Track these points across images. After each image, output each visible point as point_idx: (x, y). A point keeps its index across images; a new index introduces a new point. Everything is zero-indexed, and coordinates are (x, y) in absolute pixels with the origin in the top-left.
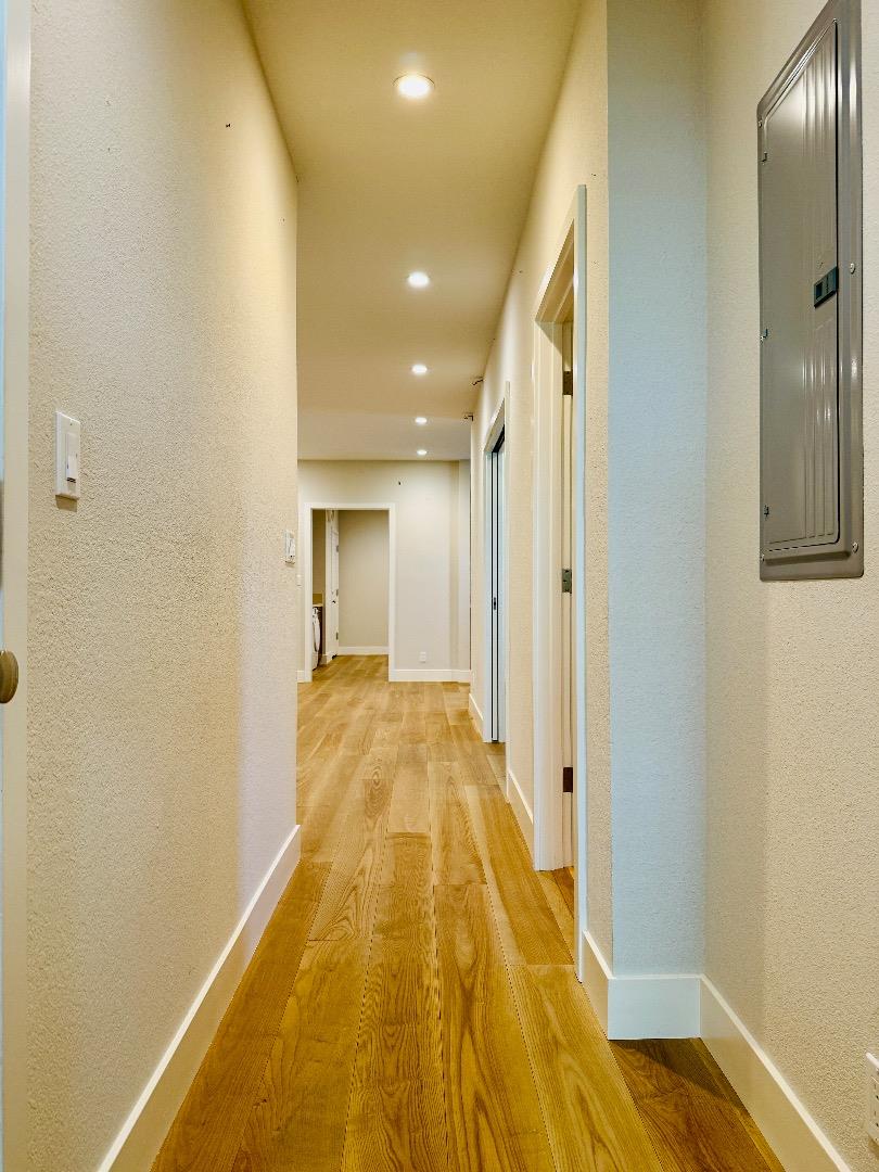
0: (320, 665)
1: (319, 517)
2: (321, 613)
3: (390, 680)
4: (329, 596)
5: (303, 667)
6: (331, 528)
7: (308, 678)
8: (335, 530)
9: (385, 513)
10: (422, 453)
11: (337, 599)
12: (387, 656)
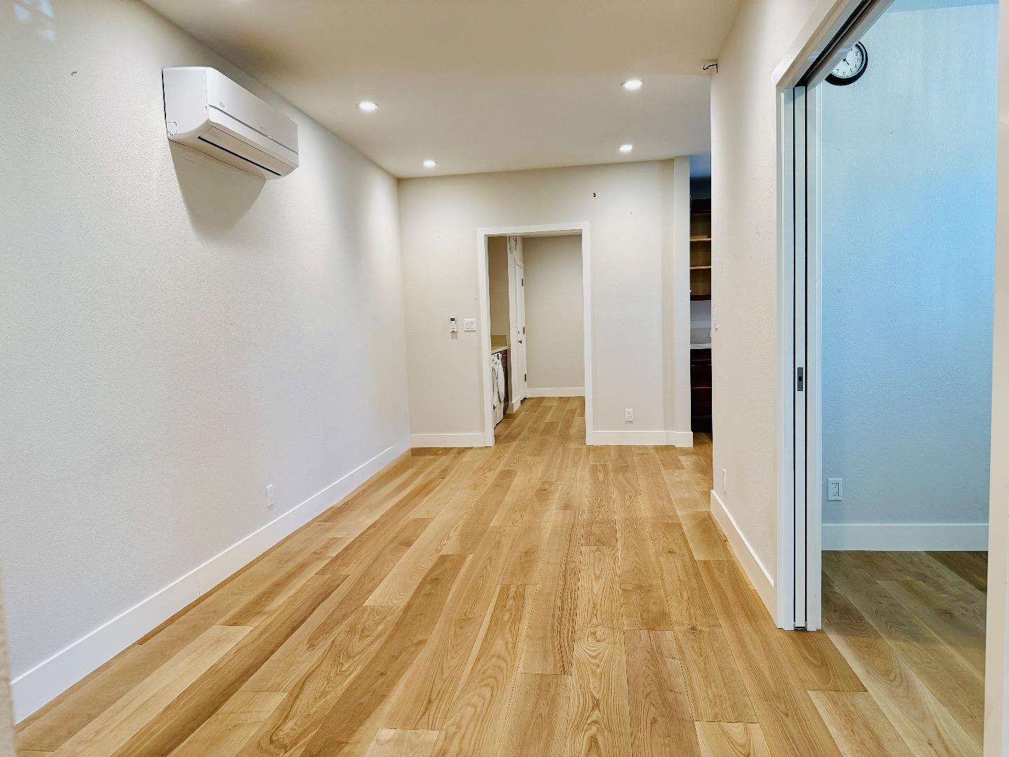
0: (507, 415)
1: (496, 246)
2: (506, 357)
3: (589, 441)
4: (514, 336)
5: (482, 429)
6: (514, 258)
7: (490, 442)
8: (519, 262)
9: (576, 237)
10: (626, 148)
11: (522, 337)
12: (582, 400)
